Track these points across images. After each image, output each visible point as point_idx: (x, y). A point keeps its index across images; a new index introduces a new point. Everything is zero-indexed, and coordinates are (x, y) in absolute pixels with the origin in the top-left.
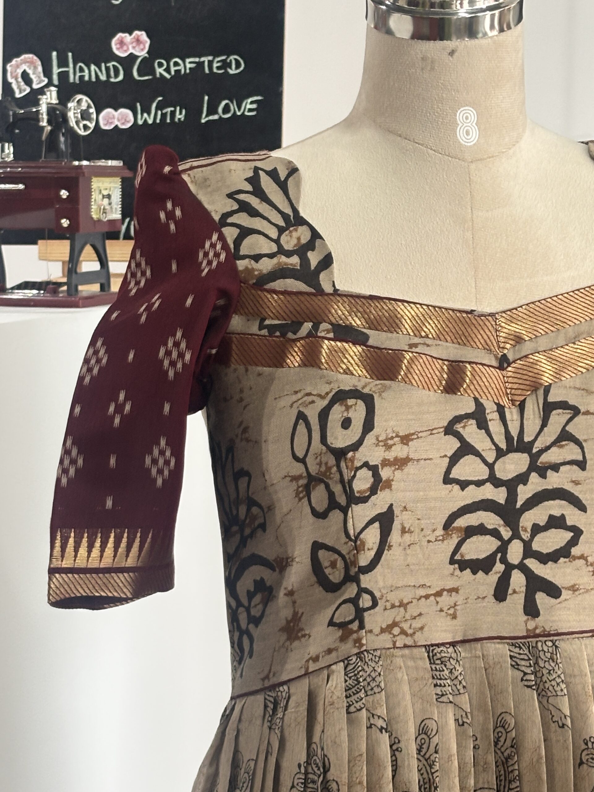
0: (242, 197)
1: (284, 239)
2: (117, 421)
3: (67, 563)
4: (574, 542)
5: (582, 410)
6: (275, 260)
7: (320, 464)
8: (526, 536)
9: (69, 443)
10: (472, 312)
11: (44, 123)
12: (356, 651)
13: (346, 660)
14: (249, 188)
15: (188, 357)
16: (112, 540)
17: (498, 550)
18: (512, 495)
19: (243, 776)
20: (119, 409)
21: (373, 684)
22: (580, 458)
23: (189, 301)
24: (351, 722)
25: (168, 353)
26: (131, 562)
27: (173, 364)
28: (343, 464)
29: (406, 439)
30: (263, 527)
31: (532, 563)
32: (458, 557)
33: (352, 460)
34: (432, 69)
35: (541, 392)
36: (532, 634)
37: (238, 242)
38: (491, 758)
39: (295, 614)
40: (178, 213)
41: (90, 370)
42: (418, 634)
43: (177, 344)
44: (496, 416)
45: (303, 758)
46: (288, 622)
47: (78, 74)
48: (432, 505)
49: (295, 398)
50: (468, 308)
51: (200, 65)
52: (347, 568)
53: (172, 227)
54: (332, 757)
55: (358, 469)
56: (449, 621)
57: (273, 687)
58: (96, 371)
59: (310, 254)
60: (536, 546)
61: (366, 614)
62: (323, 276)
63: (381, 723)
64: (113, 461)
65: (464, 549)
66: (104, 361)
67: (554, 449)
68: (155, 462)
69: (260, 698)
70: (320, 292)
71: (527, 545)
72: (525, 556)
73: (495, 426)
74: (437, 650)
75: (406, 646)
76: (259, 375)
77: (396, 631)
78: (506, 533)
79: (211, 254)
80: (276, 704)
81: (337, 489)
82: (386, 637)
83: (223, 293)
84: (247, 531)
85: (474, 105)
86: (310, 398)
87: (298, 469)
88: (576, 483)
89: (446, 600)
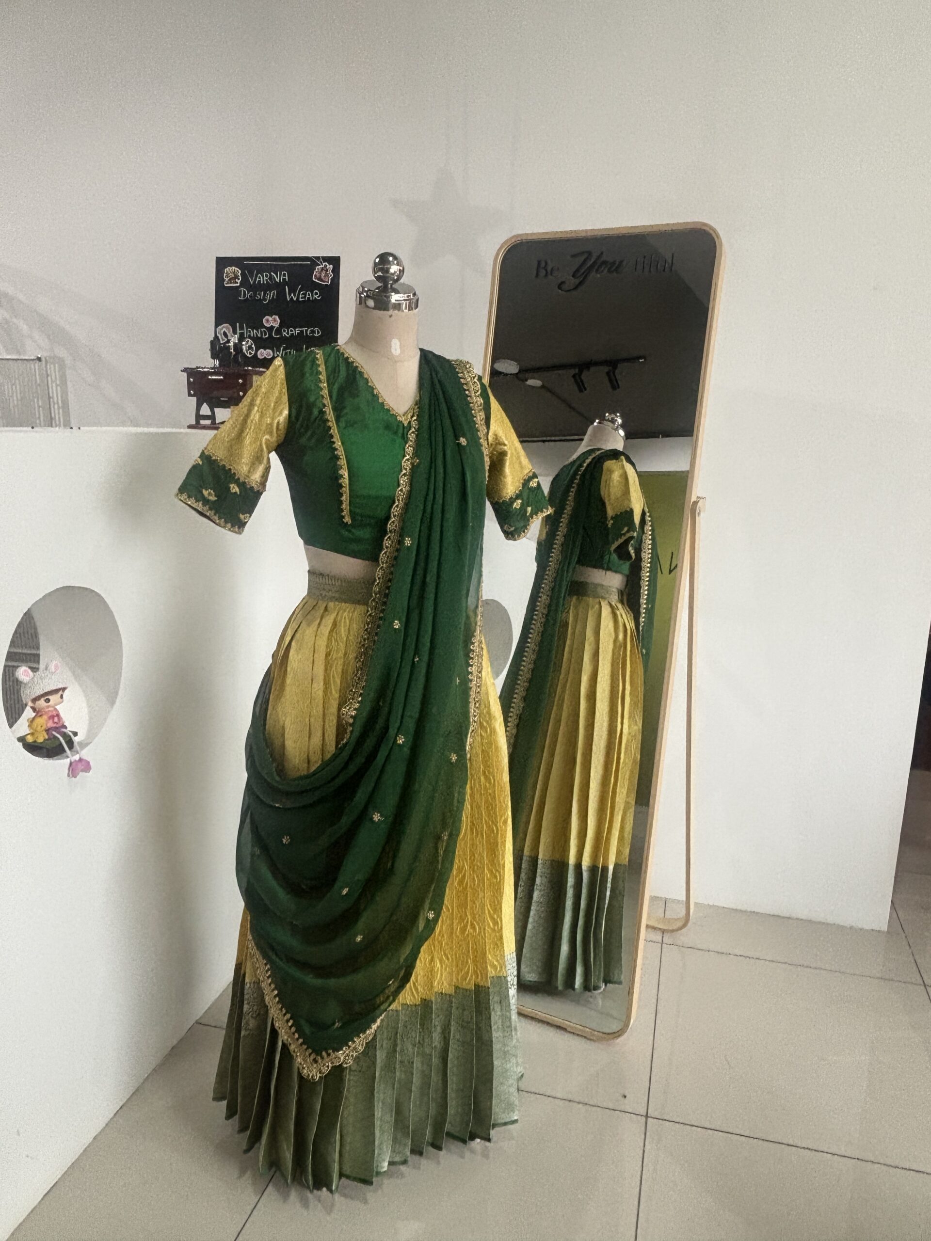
11: (232, 351)
34: (382, 322)
47: (248, 334)
51: (302, 331)
85: (399, 339)
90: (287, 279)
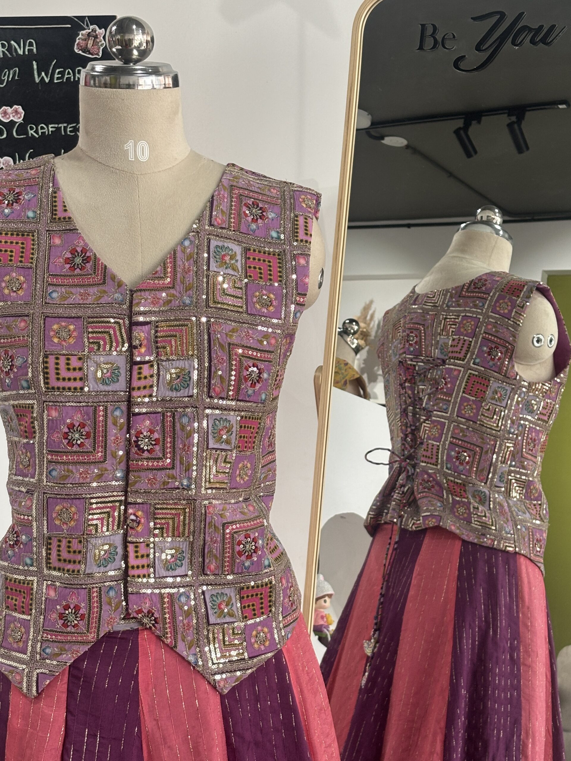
51: (59, 129)
90: (35, 50)
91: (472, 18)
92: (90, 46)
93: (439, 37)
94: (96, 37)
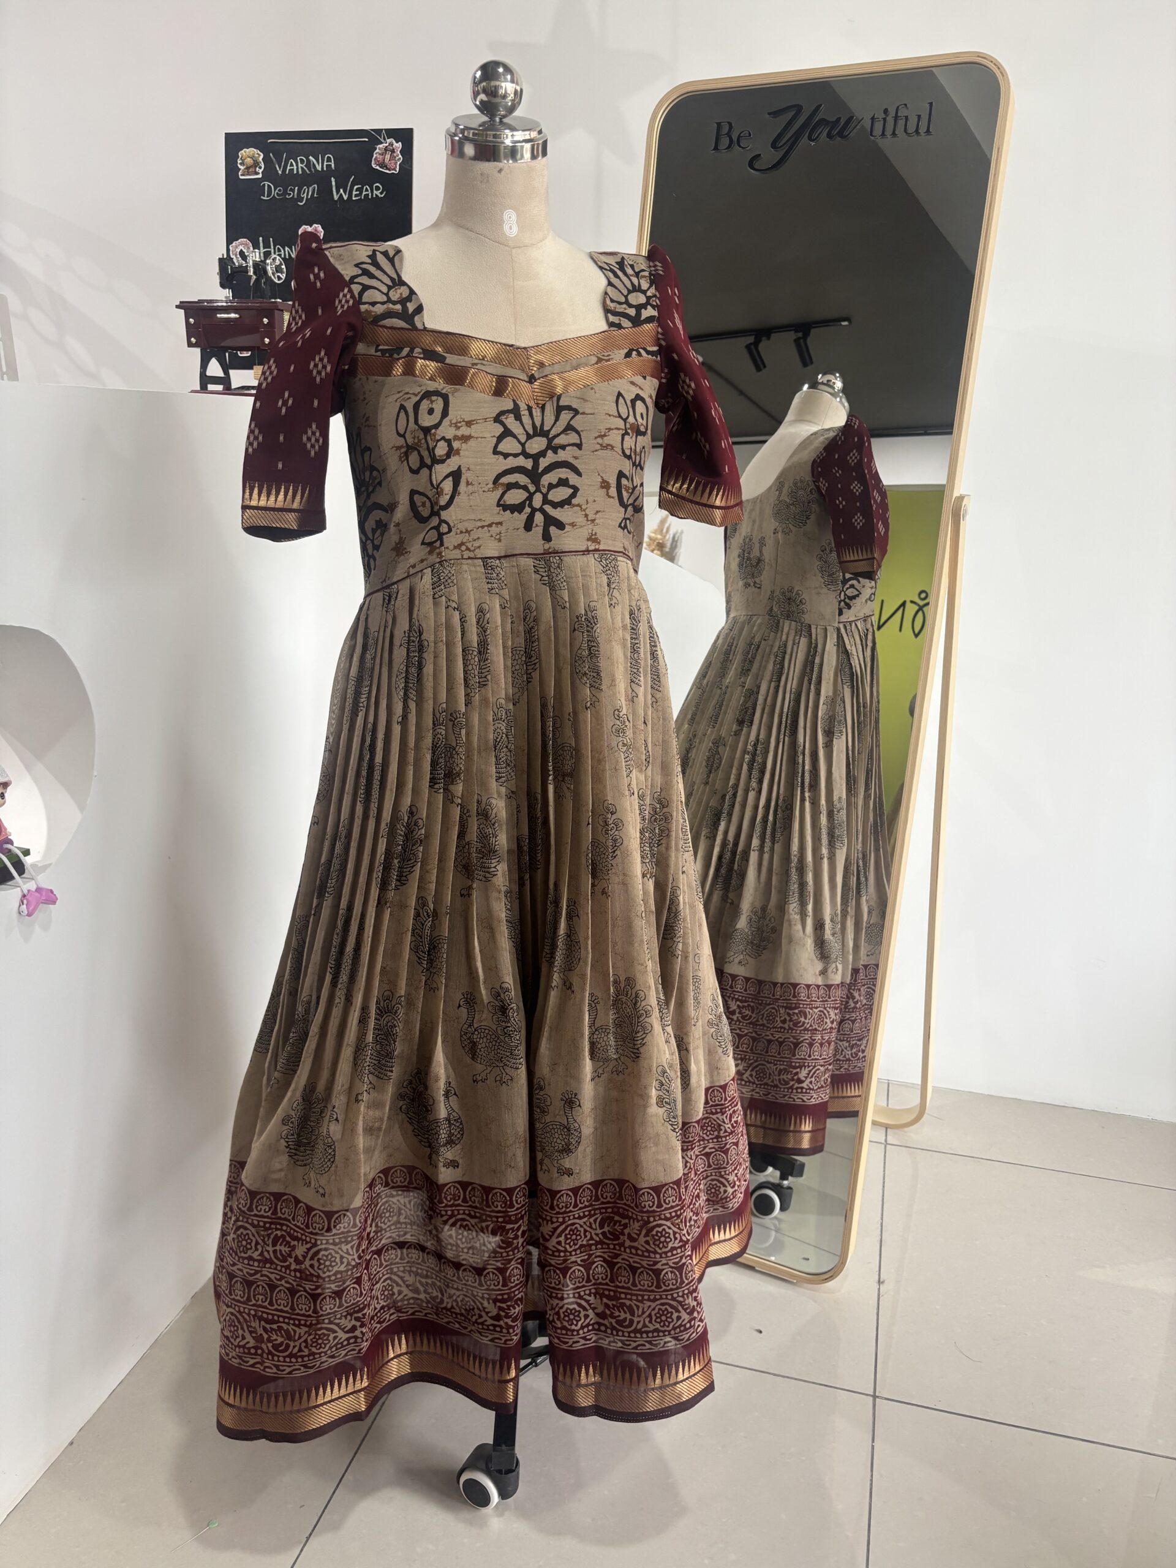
0: (364, 266)
1: (391, 293)
2: (284, 410)
3: (254, 503)
4: (573, 495)
5: (581, 411)
6: (385, 306)
7: (414, 438)
8: (544, 490)
9: (253, 426)
10: (512, 346)
11: (251, 273)
12: (438, 560)
13: (432, 566)
14: (369, 261)
15: (329, 368)
16: (283, 490)
17: (527, 499)
18: (536, 464)
19: (371, 641)
20: (285, 403)
21: (449, 581)
22: (579, 442)
23: (329, 331)
24: (436, 604)
25: (316, 366)
26: (296, 506)
27: (319, 373)
28: (429, 438)
29: (469, 424)
30: (380, 484)
31: (548, 508)
32: (502, 502)
33: (434, 435)
34: (488, 181)
35: (555, 399)
36: (547, 552)
37: (361, 293)
38: (521, 628)
39: (401, 538)
40: (322, 275)
41: (266, 379)
42: (477, 550)
43: (321, 360)
44: (527, 413)
45: (407, 628)
46: (397, 544)
48: (486, 467)
49: (398, 395)
50: (511, 343)
52: (432, 507)
53: (318, 284)
54: (424, 626)
55: (438, 441)
56: (497, 544)
57: (388, 587)
58: (269, 379)
59: (408, 304)
60: (550, 497)
61: (444, 537)
62: (416, 318)
63: (454, 605)
64: (281, 438)
65: (506, 497)
66: (275, 373)
67: (562, 436)
68: (309, 439)
69: (380, 594)
70: (414, 328)
71: (545, 496)
72: (543, 504)
73: (526, 419)
74: (489, 561)
75: (469, 558)
76: (376, 381)
77: (463, 548)
78: (532, 488)
79: (343, 301)
80: (390, 597)
81: (425, 454)
82: (458, 551)
83: (351, 327)
84: (371, 489)
85: (515, 209)
86: (408, 396)
87: (401, 441)
88: (576, 458)
89: (495, 530)
90: (333, 166)
91: (769, 114)
92: (387, 161)
93: (735, 138)
94: (393, 151)
